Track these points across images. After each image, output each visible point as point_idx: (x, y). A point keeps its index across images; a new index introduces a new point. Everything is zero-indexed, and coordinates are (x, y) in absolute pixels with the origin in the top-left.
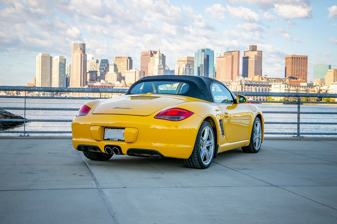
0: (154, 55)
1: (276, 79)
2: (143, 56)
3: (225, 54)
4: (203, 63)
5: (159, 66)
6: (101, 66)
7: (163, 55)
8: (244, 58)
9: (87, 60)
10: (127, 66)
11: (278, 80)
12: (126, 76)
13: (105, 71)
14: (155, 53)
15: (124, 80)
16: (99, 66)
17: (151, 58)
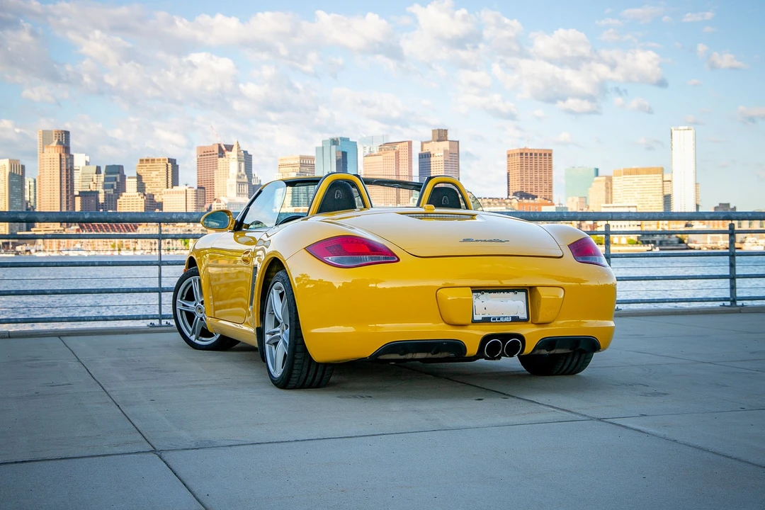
0: (227, 153)
1: (491, 200)
2: (201, 156)
3: (380, 149)
4: (334, 169)
5: (239, 177)
6: (106, 179)
7: (245, 152)
8: (421, 156)
9: (75, 168)
10: (167, 178)
11: (496, 202)
12: (164, 200)
13: (116, 191)
14: (229, 148)
15: (161, 209)
16: (103, 180)
17: (220, 160)
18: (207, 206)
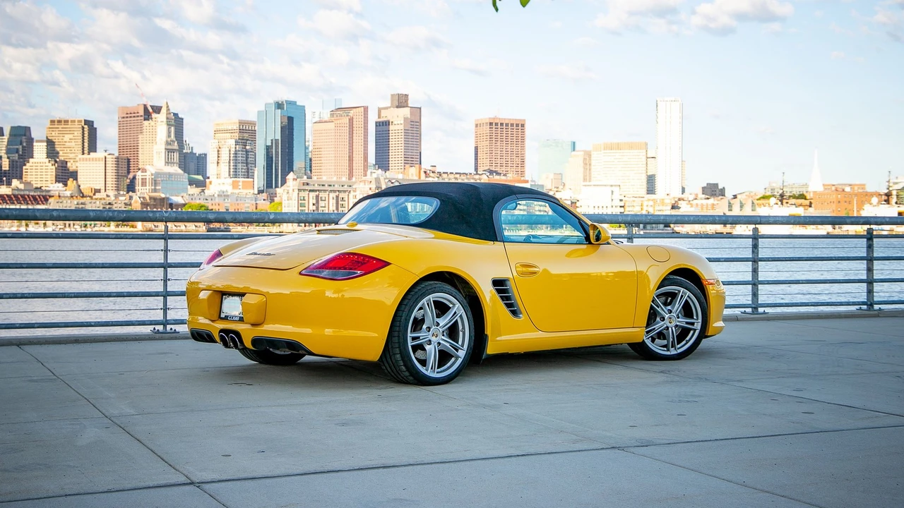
0: (154, 115)
2: (124, 118)
3: (332, 115)
4: (278, 137)
5: (168, 143)
6: (9, 143)
7: (176, 115)
8: (378, 124)
11: (464, 178)
12: (78, 169)
13: (21, 157)
14: (157, 110)
15: (76, 179)
16: (6, 143)
17: (146, 123)
18: (131, 176)
